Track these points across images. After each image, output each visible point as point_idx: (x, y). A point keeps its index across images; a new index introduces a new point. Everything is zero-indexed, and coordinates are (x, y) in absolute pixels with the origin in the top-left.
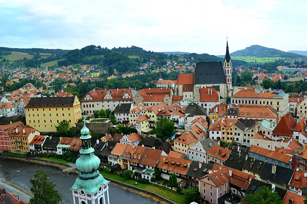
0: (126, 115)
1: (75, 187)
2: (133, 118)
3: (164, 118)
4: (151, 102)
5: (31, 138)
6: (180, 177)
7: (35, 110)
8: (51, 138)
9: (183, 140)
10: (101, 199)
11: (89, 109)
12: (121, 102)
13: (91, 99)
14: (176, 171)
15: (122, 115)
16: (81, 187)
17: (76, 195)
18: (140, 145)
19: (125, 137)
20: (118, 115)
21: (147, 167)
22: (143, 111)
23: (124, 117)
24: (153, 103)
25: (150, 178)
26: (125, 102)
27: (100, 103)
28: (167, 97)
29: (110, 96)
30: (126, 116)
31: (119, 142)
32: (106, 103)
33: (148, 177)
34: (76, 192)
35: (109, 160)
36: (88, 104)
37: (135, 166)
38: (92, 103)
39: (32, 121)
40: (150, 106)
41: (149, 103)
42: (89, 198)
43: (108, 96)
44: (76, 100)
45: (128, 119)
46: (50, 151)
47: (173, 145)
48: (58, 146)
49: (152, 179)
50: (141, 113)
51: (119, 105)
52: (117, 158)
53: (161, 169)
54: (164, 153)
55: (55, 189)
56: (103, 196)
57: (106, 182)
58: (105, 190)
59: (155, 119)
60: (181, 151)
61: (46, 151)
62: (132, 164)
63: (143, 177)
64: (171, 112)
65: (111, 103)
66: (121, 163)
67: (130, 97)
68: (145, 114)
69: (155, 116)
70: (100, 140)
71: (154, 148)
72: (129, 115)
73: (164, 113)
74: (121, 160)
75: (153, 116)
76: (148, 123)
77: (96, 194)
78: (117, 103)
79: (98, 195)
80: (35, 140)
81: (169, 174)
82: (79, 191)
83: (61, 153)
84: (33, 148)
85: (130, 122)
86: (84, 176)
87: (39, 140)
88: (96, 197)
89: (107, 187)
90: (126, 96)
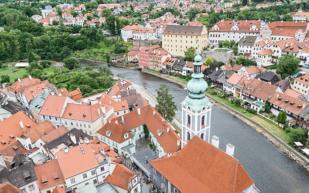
0: (249, 47)
1: (184, 103)
2: (256, 51)
3: (290, 54)
4: (280, 37)
5: (164, 59)
6: (291, 115)
7: (170, 36)
8: (179, 61)
9: (306, 81)
10: (203, 117)
11: (215, 39)
12: (248, 34)
13: (218, 29)
14: (287, 109)
15: (245, 47)
16: (189, 104)
17: (184, 109)
18: (256, 78)
19: (243, 68)
20: (242, 46)
21: (258, 100)
22: (268, 45)
23: (247, 49)
24: (281, 37)
25: (258, 110)
26: (251, 35)
27: (226, 34)
28: (300, 32)
29: (237, 27)
30: (249, 49)
31: (237, 72)
32: (232, 34)
33: (257, 109)
34: (184, 107)
35: (224, 87)
36: (215, 33)
37: (247, 97)
38: (218, 34)
39: (167, 46)
40: (277, 40)
41: (277, 37)
42: (194, 114)
43: (235, 27)
44: (205, 30)
45: (250, 51)
46: (177, 72)
47: (293, 84)
48: (183, 68)
49: (261, 112)
50: (265, 47)
51: (244, 37)
52: (231, 86)
53: (272, 105)
54: (279, 90)
55: (173, 100)
56: (206, 115)
57: (210, 104)
58: (208, 110)
59: (279, 55)
60: (300, 91)
61: (174, 71)
62: (244, 94)
63: (252, 107)
64: (300, 48)
65: (237, 35)
66: (234, 92)
67: (257, 29)
68: (269, 48)
69: (280, 51)
70: (219, 68)
71: (270, 83)
72: (253, 48)
73: (291, 49)
74: (235, 89)
75: (278, 52)
76: (270, 58)
77: (199, 112)
78: (242, 35)
79: (201, 113)
80: (167, 61)
81: (280, 111)
82: (187, 107)
83: (185, 75)
84: (165, 67)
85: (252, 55)
86: (192, 95)
87: (170, 62)
88: (199, 114)
89: (210, 109)
90: (254, 27)
